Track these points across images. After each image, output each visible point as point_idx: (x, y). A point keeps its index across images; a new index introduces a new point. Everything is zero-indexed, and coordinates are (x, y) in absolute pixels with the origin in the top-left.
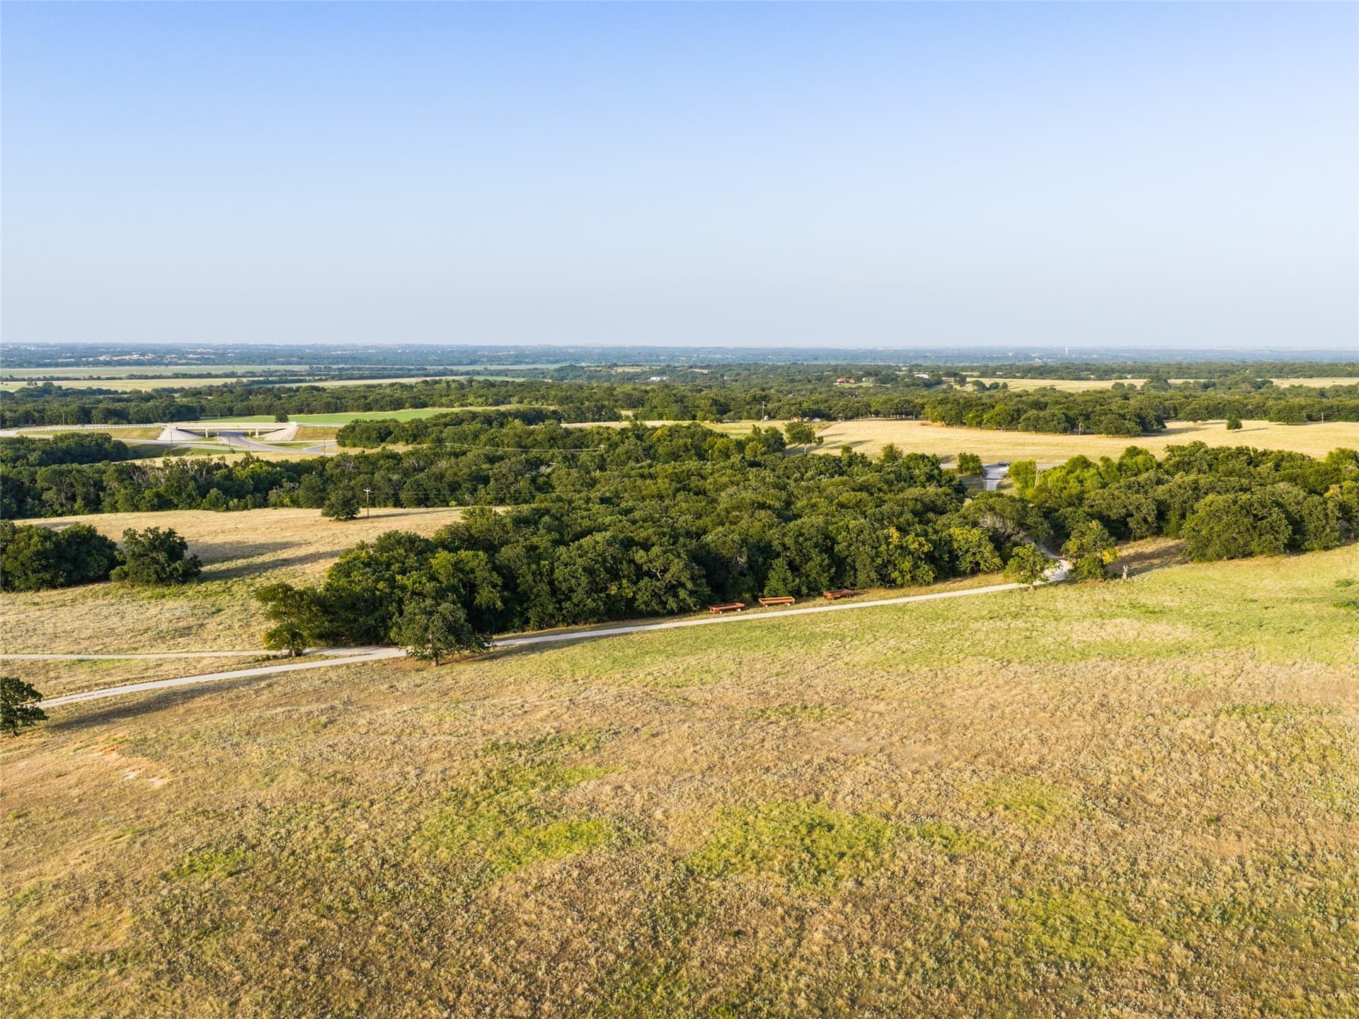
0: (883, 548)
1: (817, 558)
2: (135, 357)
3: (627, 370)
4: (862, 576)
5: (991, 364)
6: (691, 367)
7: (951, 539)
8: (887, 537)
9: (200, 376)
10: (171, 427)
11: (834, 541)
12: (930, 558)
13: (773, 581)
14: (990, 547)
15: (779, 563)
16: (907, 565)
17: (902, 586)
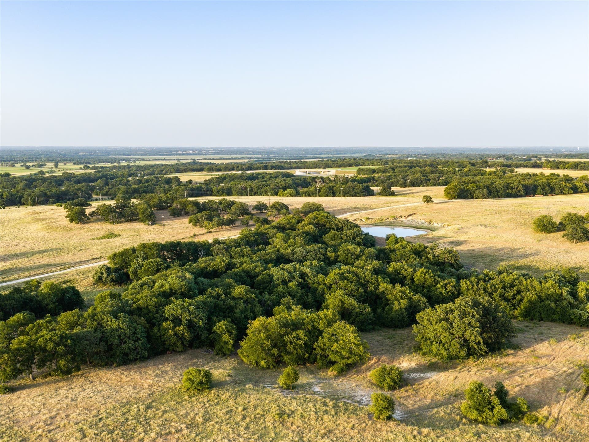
0: (562, 186)
1: (547, 188)
2: (191, 152)
3: (393, 156)
4: (557, 191)
5: (548, 154)
6: (419, 155)
7: (576, 185)
8: (562, 184)
9: (229, 159)
10: (297, 170)
11: (550, 184)
12: (572, 188)
13: (538, 191)
14: (585, 187)
15: (539, 188)
16: (567, 189)
17: (565, 194)
